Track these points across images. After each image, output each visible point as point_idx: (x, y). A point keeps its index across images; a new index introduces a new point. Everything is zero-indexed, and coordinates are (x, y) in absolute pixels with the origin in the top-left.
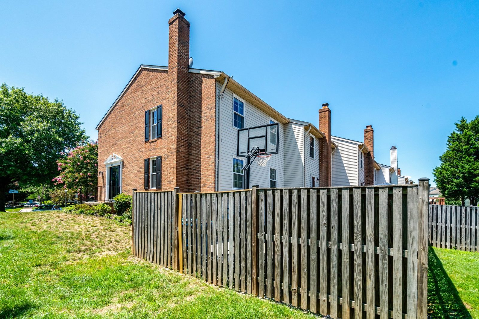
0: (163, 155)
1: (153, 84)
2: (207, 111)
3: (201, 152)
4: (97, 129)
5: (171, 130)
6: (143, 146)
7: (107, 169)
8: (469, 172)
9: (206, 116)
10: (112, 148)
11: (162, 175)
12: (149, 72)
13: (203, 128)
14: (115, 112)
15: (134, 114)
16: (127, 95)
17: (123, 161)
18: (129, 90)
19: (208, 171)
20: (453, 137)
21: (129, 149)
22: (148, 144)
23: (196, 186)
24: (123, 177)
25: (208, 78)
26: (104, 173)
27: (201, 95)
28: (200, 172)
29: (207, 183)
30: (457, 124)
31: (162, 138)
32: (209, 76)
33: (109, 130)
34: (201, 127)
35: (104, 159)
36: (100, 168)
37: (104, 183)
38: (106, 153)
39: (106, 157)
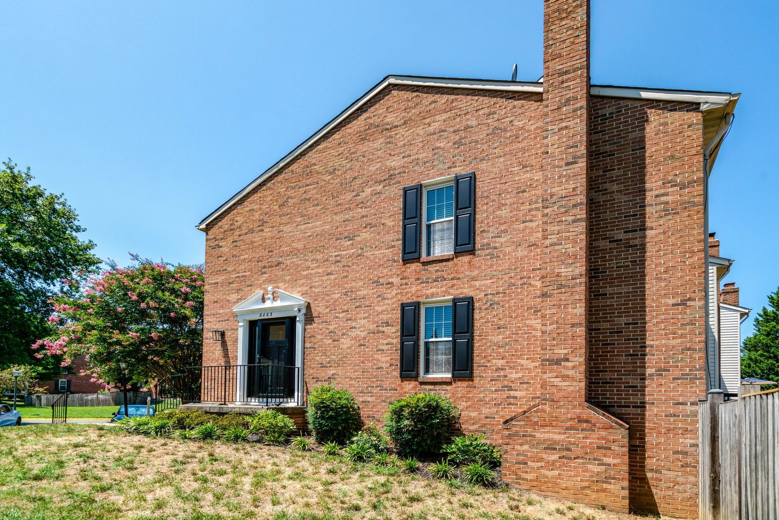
0: (478, 295)
1: (434, 122)
2: (670, 190)
3: (644, 291)
4: (203, 226)
6: (394, 273)
7: (241, 324)
9: (667, 203)
10: (265, 273)
11: (476, 345)
12: (416, 94)
13: (649, 233)
14: (279, 186)
15: (354, 194)
16: (327, 148)
17: (308, 307)
18: (336, 136)
19: (674, 338)
21: (332, 277)
22: (414, 266)
23: (623, 375)
24: (308, 345)
25: (671, 110)
26: (228, 334)
27: (645, 152)
28: (644, 339)
29: (671, 367)
31: (474, 254)
32: (675, 106)
33: (251, 231)
34: (645, 230)
35: (229, 301)
36: (211, 322)
37: (228, 357)
38: (236, 285)
39: (236, 294)
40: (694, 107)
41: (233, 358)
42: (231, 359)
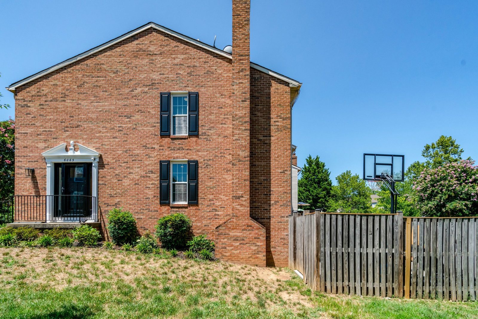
0: (200, 160)
1: (177, 58)
2: (280, 120)
3: (270, 165)
5: (238, 132)
6: (155, 142)
7: (49, 165)
8: (316, 196)
9: (278, 126)
10: (67, 131)
11: (200, 187)
12: (167, 38)
13: (272, 138)
14: (77, 72)
15: (131, 89)
16: (111, 55)
17: (101, 157)
18: (118, 49)
19: (281, 187)
20: (306, 169)
21: (117, 140)
22: (167, 140)
23: (262, 204)
24: (100, 182)
25: (280, 83)
26: (37, 172)
27: (270, 100)
28: (270, 187)
29: (279, 200)
30: (307, 160)
31: (198, 137)
32: (281, 82)
33: (56, 100)
34: (270, 136)
35: (37, 147)
36: (22, 162)
37: (38, 188)
38: (44, 136)
39: (44, 143)
40: (287, 84)
41: (42, 189)
42: (40, 189)
